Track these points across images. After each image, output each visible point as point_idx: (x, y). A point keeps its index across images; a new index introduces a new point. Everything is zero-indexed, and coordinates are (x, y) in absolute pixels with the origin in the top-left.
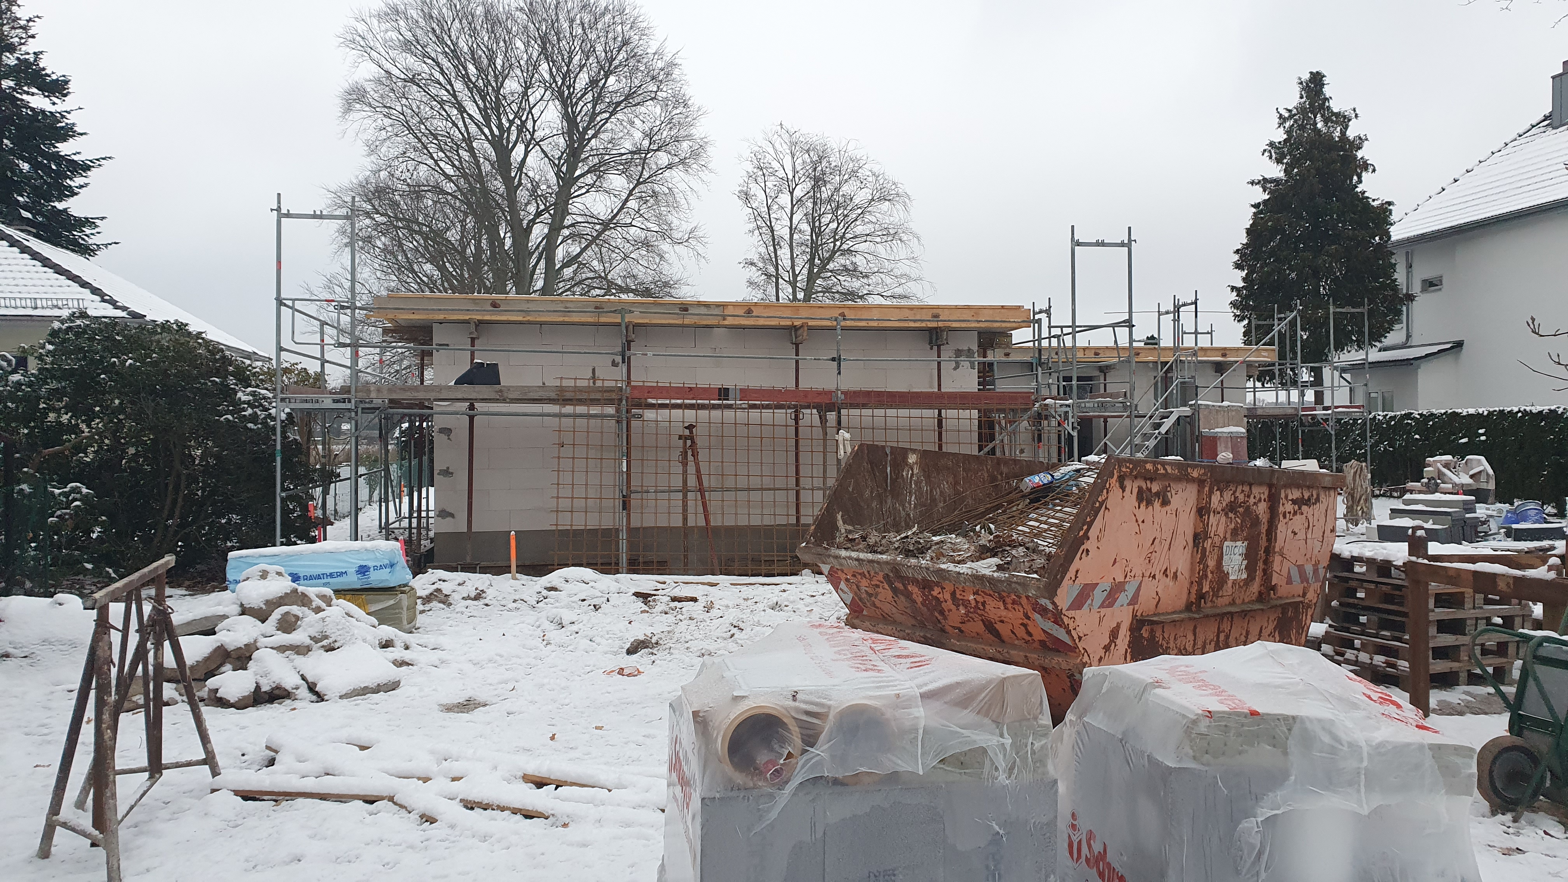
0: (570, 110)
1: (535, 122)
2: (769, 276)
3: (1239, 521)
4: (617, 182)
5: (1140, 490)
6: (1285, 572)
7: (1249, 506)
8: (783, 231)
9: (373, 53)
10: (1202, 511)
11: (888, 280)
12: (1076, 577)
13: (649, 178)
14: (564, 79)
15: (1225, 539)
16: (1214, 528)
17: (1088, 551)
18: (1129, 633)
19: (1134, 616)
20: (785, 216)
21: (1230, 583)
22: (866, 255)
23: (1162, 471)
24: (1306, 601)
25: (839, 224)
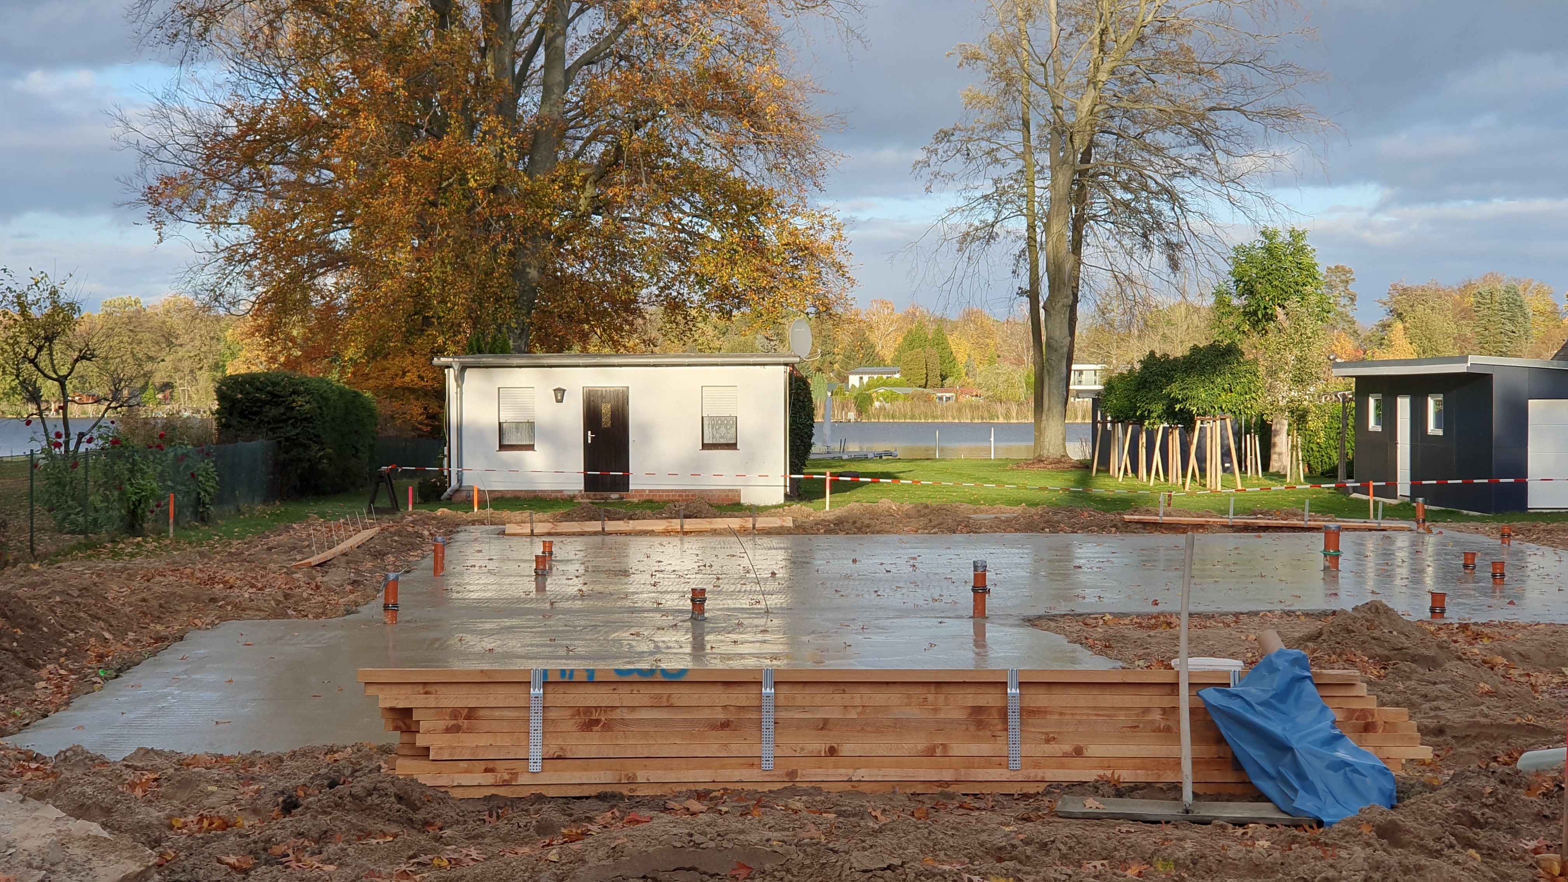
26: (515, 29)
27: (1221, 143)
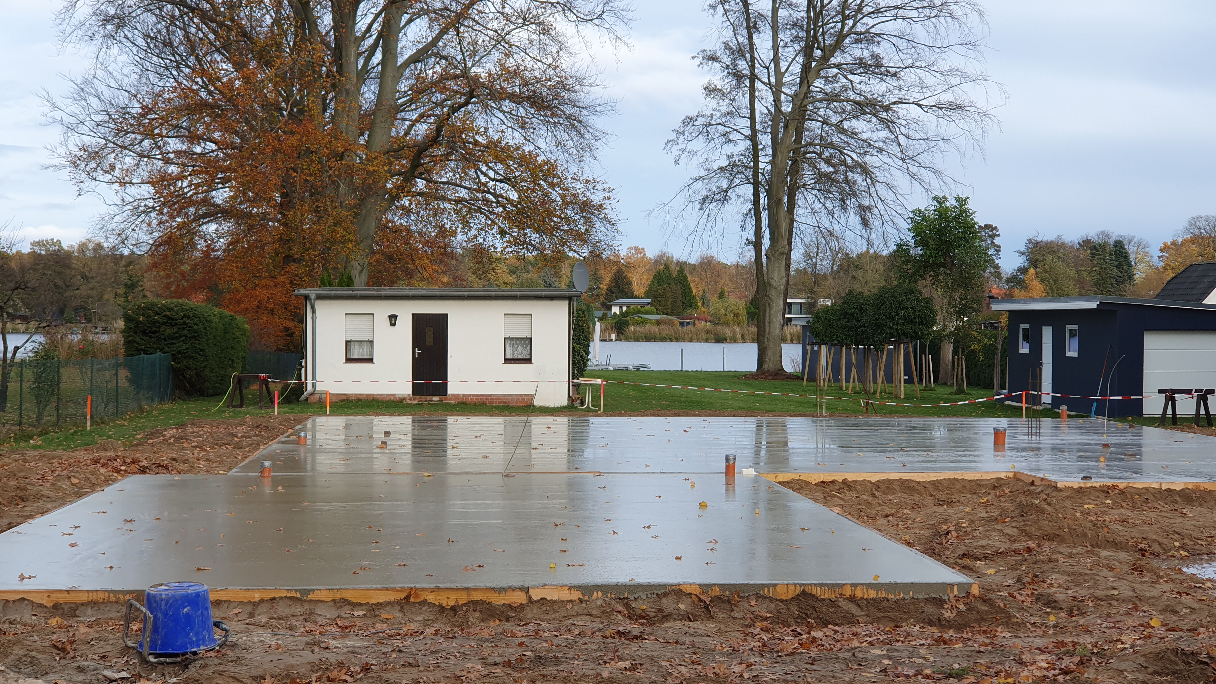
2: (738, 76)
11: (929, 79)
22: (895, 40)
27: (903, 130)
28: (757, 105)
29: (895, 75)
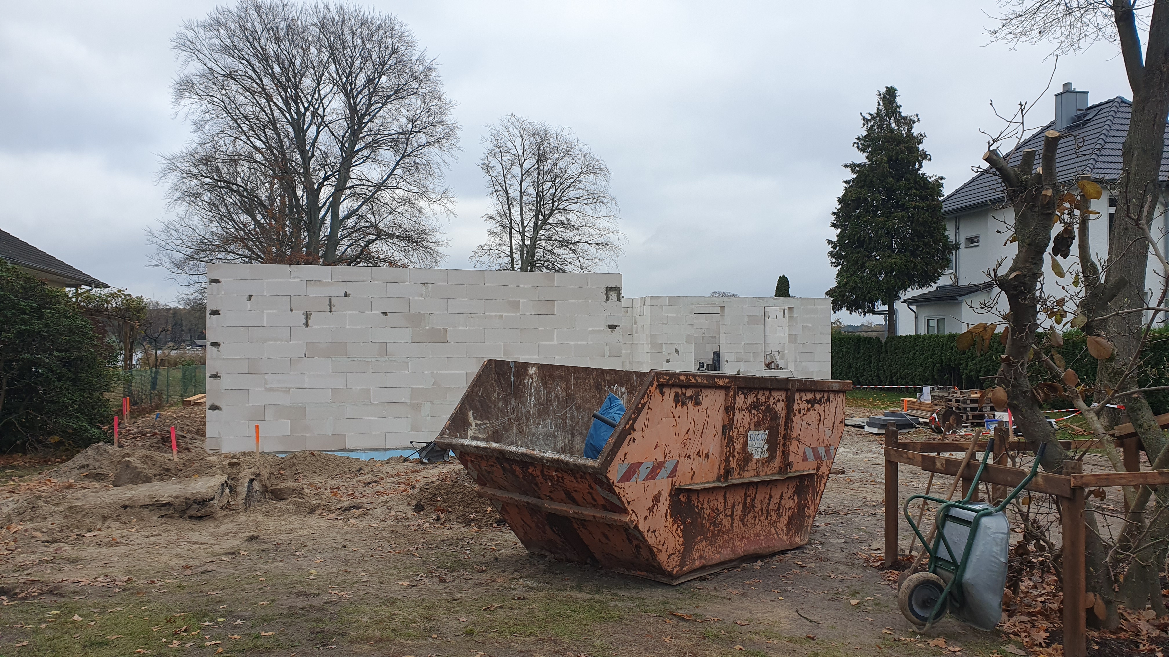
0: (352, 101)
1: (324, 109)
2: (504, 227)
3: (761, 416)
4: (387, 154)
5: (677, 395)
6: (801, 452)
7: (769, 405)
8: (514, 194)
9: (200, 56)
10: (729, 409)
11: (593, 232)
12: (625, 458)
13: (412, 152)
14: (347, 78)
15: (750, 429)
16: (740, 421)
17: (634, 439)
18: (669, 498)
19: (673, 485)
20: (516, 183)
21: (754, 461)
22: (576, 213)
23: (693, 381)
24: (820, 473)
25: (556, 190)
26: (320, 205)
27: (581, 254)
28: (513, 241)
29: (577, 229)
